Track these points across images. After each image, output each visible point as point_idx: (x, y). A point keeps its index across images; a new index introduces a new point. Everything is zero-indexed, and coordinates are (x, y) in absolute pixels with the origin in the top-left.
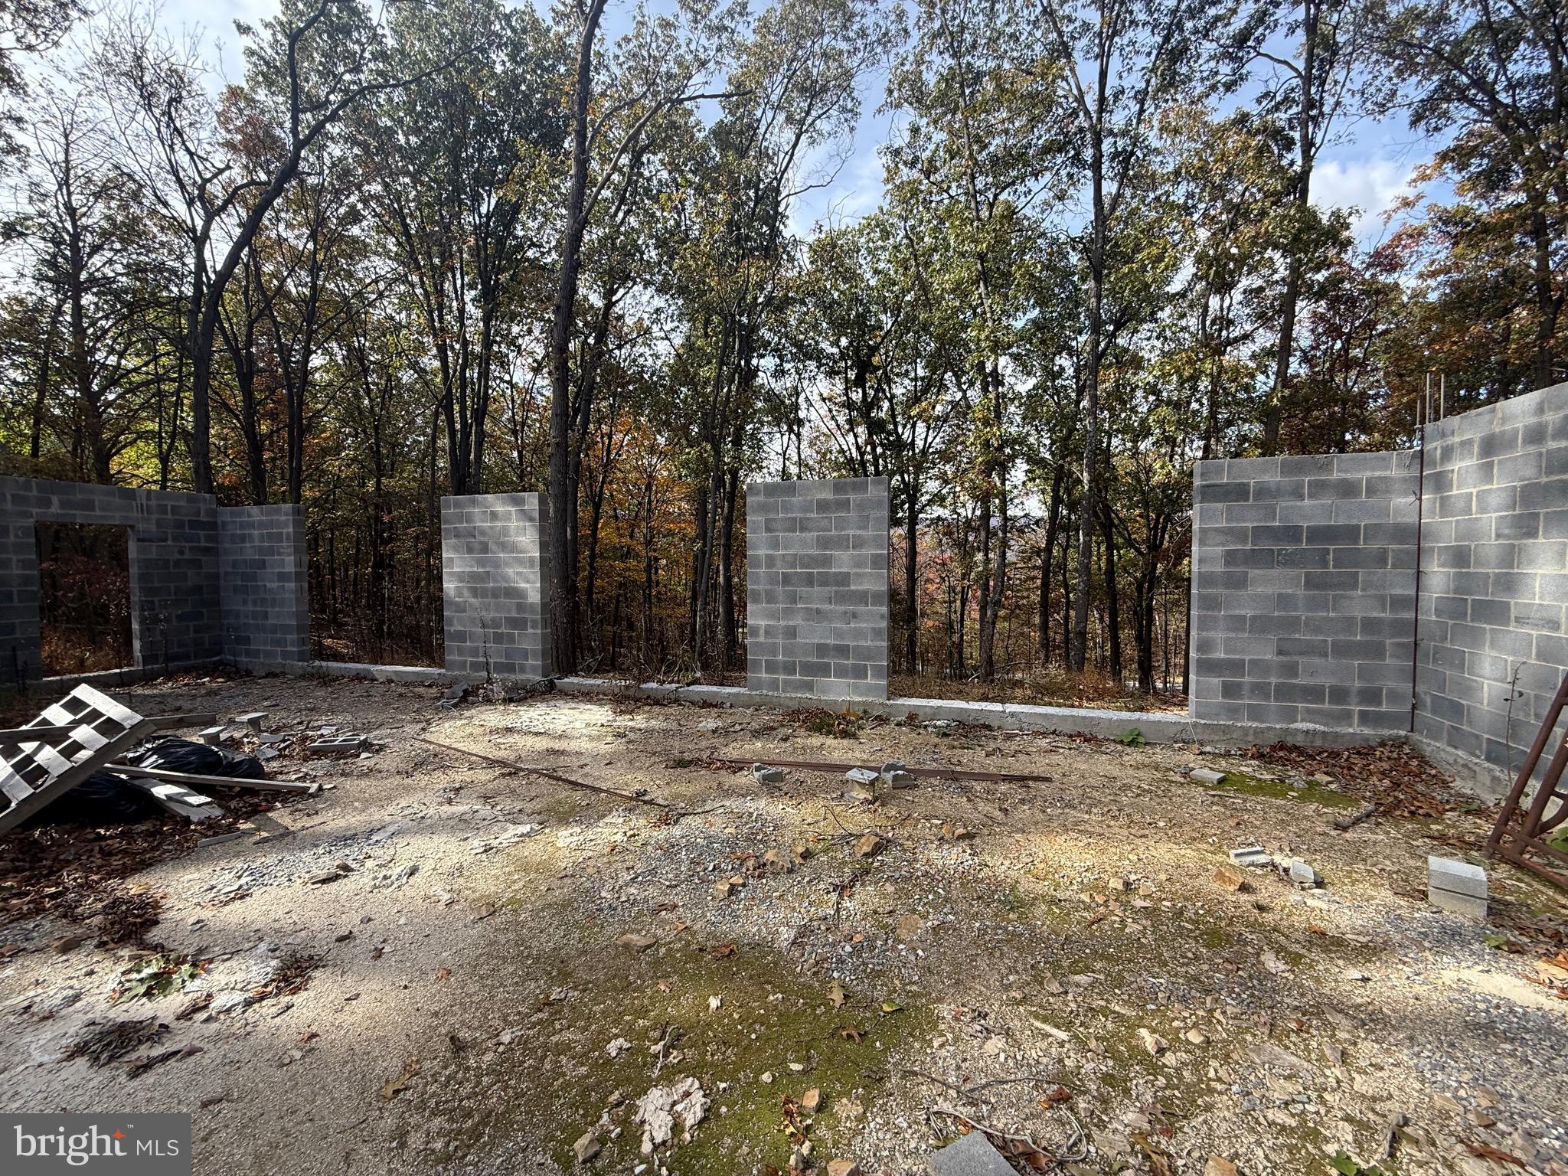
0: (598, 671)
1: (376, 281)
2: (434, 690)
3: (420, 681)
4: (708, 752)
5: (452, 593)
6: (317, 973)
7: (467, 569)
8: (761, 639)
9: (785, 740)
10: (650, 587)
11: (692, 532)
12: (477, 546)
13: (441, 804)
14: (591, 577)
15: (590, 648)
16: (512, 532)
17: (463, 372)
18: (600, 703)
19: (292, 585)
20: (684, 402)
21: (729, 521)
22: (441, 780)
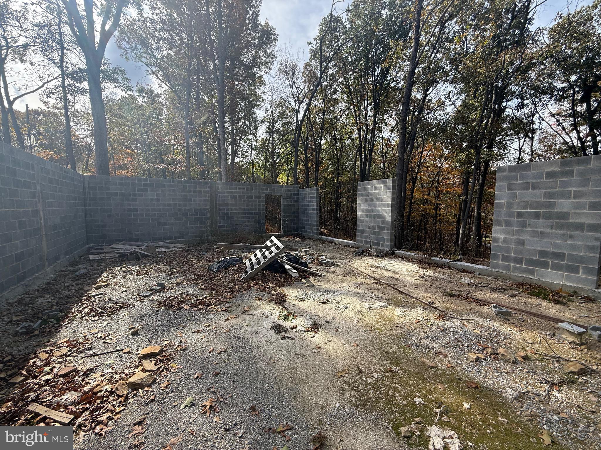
0: (411, 249)
1: (340, 112)
2: (352, 249)
3: (348, 245)
4: (466, 293)
5: (360, 216)
6: (321, 330)
7: (365, 208)
8: (500, 244)
9: (514, 296)
10: (436, 217)
11: (459, 192)
12: (369, 200)
13: (354, 288)
14: (410, 212)
15: (408, 240)
16: (382, 194)
17: (366, 136)
18: (413, 262)
19: (315, 212)
20: (460, 132)
21: (482, 186)
22: (355, 280)
